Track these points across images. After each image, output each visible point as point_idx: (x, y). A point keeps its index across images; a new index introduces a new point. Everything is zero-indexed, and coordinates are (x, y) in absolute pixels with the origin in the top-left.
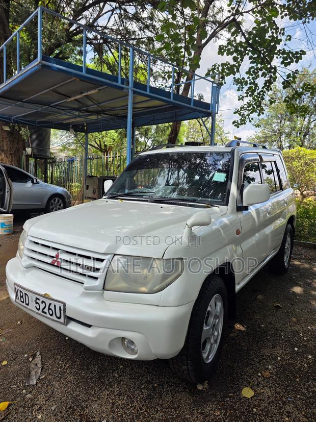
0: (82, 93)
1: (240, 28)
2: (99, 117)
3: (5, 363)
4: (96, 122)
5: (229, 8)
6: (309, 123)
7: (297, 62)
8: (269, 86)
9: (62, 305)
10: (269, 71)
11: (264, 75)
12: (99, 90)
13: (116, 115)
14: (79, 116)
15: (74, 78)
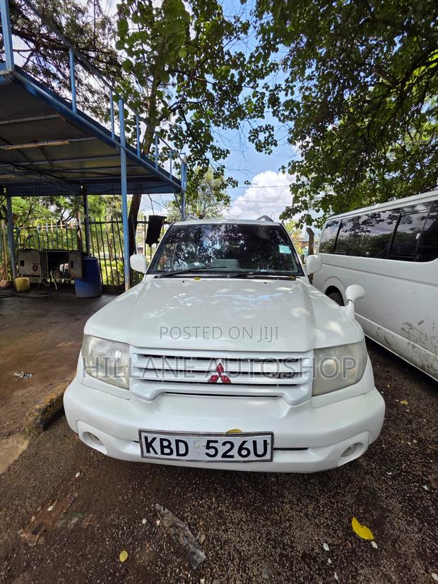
0: (35, 142)
1: (184, 117)
2: (42, 177)
3: (123, 557)
4: (37, 183)
5: (177, 95)
6: (205, 208)
7: (224, 158)
8: (202, 175)
9: (268, 438)
10: (204, 162)
11: (199, 164)
12: (71, 142)
13: (63, 178)
14: (13, 172)
15: (57, 115)
